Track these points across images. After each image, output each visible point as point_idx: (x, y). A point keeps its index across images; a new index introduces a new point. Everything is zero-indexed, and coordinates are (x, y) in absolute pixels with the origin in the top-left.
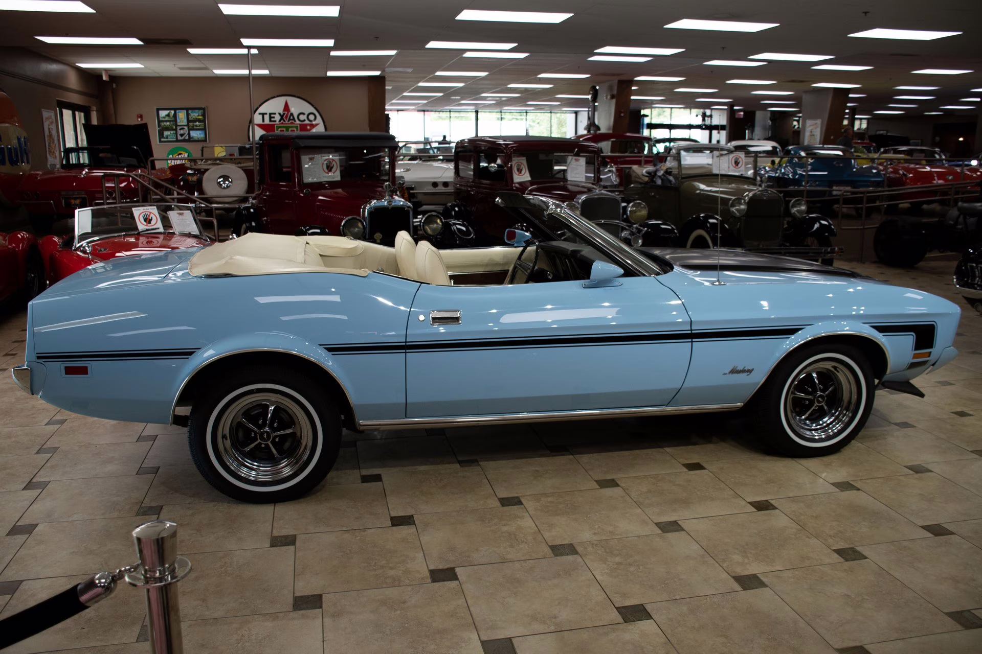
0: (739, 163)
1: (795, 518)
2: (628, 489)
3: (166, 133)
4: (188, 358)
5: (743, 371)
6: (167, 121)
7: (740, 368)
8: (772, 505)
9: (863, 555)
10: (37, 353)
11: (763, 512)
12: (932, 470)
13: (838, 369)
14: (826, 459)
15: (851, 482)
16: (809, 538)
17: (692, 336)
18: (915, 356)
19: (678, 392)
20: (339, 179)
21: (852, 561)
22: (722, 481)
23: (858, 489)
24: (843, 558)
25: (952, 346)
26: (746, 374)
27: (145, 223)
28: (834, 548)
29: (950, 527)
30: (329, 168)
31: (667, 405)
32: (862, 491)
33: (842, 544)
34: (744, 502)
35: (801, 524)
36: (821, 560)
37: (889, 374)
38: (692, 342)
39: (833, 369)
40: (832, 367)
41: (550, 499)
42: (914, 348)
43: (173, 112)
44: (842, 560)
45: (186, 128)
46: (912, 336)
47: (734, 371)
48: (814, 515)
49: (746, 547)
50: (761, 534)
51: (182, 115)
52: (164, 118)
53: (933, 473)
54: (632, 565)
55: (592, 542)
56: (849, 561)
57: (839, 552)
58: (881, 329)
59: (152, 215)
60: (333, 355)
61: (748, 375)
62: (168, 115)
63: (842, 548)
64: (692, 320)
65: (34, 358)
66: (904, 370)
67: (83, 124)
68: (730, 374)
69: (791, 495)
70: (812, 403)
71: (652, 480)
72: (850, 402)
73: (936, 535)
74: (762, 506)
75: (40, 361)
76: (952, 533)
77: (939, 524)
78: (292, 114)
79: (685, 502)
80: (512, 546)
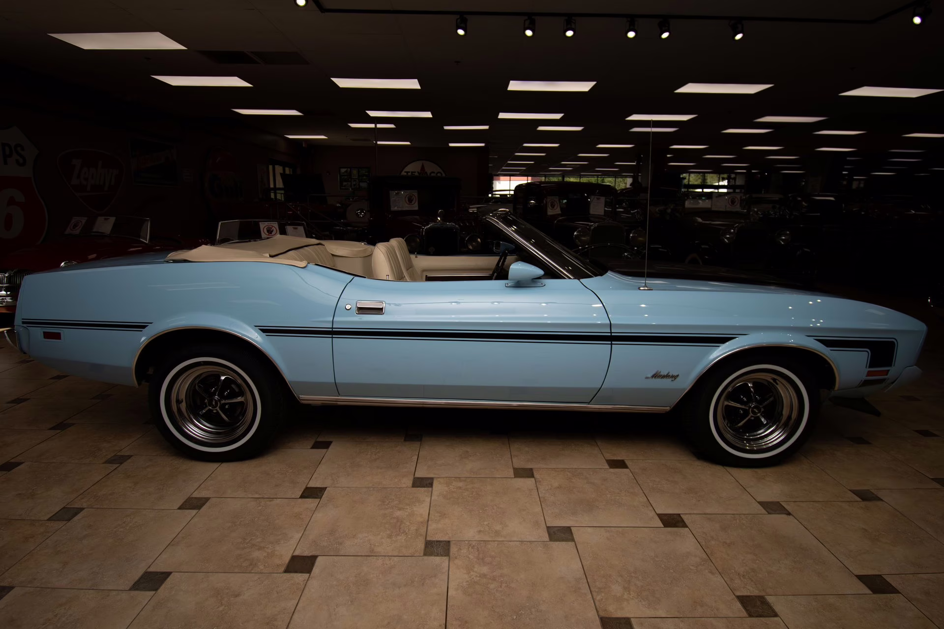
0: (735, 202)
1: (703, 543)
2: (540, 482)
3: (345, 183)
4: (142, 331)
5: (667, 376)
6: (345, 176)
7: (664, 373)
8: (683, 521)
9: (773, 611)
11: (669, 529)
12: (883, 499)
13: (777, 381)
14: (760, 471)
15: (783, 504)
16: (711, 572)
17: (611, 338)
18: (869, 374)
19: (599, 390)
20: (417, 208)
21: (757, 617)
22: (639, 484)
23: (789, 514)
24: (747, 610)
25: (915, 365)
26: (671, 379)
27: (268, 234)
28: (738, 594)
29: (894, 582)
30: (410, 200)
31: (589, 403)
32: (793, 516)
33: (751, 589)
34: (653, 513)
35: (708, 552)
36: (717, 610)
37: (838, 390)
38: (611, 344)
39: (772, 381)
40: (772, 379)
41: (461, 484)
42: (868, 365)
43: (349, 169)
44: (745, 614)
45: (357, 180)
46: (867, 353)
47: (655, 376)
48: (728, 541)
49: (633, 575)
50: (657, 559)
51: (355, 172)
52: (343, 173)
53: (884, 503)
54: (495, 580)
55: (470, 542)
56: (753, 616)
57: (744, 600)
58: (827, 343)
59: (273, 228)
60: (267, 335)
61: (672, 380)
62: (346, 172)
63: (749, 594)
64: (612, 323)
66: (856, 387)
67: (281, 174)
68: (654, 378)
69: (708, 511)
70: (746, 413)
71: (569, 474)
72: (789, 417)
73: (875, 591)
74: (672, 521)
76: (894, 591)
77: (880, 576)
78: (426, 172)
79: (589, 506)
80: (390, 536)
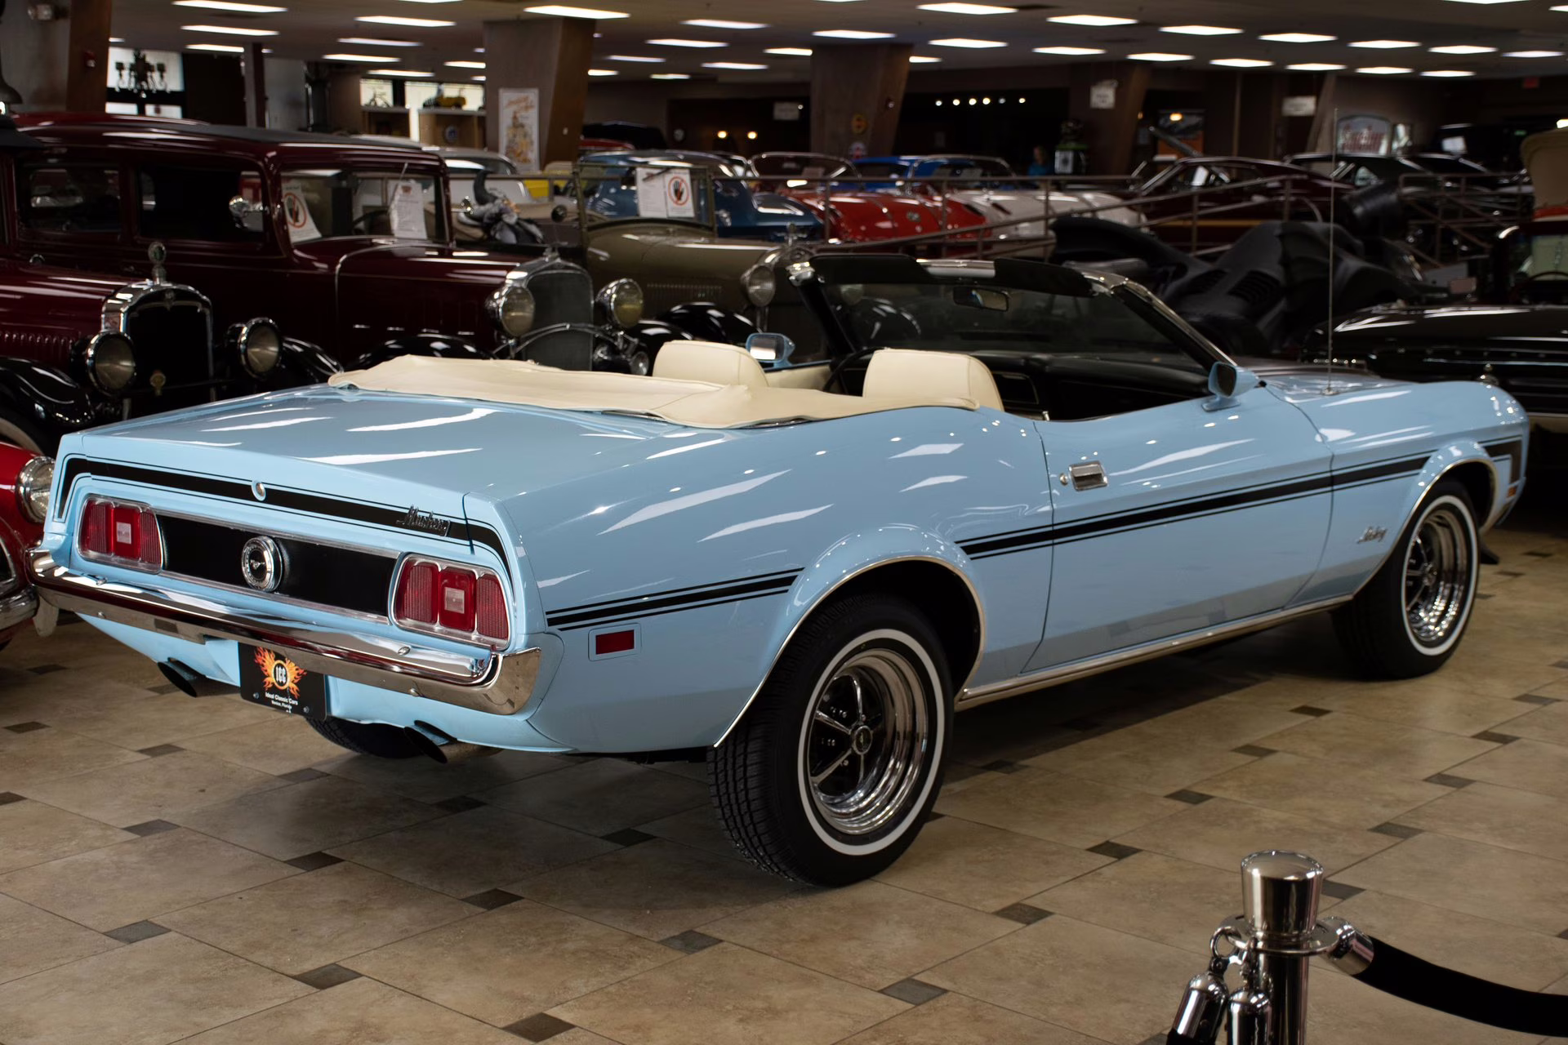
10: (548, 613)
65: (541, 624)
75: (554, 629)
